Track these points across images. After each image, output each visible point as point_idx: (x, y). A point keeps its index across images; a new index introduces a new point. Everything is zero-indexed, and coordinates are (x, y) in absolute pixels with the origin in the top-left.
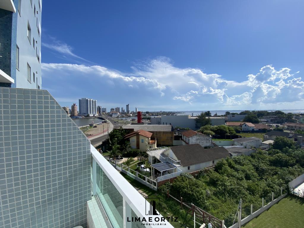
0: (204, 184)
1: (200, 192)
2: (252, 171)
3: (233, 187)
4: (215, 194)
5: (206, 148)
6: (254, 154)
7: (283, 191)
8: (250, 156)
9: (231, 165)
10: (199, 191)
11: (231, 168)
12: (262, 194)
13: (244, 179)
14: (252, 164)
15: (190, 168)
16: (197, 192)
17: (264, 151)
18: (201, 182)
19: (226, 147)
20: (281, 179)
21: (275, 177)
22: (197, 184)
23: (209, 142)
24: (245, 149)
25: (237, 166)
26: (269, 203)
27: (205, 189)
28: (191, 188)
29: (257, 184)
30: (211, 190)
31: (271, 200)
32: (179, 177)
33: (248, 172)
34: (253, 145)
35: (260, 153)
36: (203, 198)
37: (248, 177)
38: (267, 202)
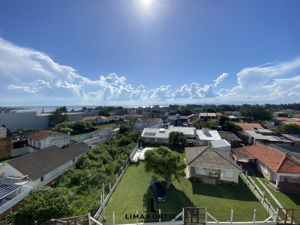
0: (65, 188)
1: (62, 200)
2: (108, 156)
3: (94, 176)
4: (78, 193)
5: (64, 147)
6: (108, 141)
7: (127, 162)
8: (106, 144)
9: (91, 156)
10: (60, 199)
11: (91, 160)
12: (115, 171)
13: (102, 165)
14: (107, 150)
15: (44, 179)
16: (57, 202)
17: (114, 137)
18: (60, 188)
19: (85, 141)
20: (125, 155)
21: (122, 154)
22: (56, 193)
23: (68, 140)
24: (102, 139)
25: (96, 156)
26: (120, 176)
27: (67, 193)
28: (48, 202)
29: (111, 165)
30: (73, 191)
31: (121, 172)
32: (28, 197)
33: (105, 157)
34: (107, 134)
35: (112, 139)
36: (65, 204)
37: (105, 162)
38: (119, 175)
